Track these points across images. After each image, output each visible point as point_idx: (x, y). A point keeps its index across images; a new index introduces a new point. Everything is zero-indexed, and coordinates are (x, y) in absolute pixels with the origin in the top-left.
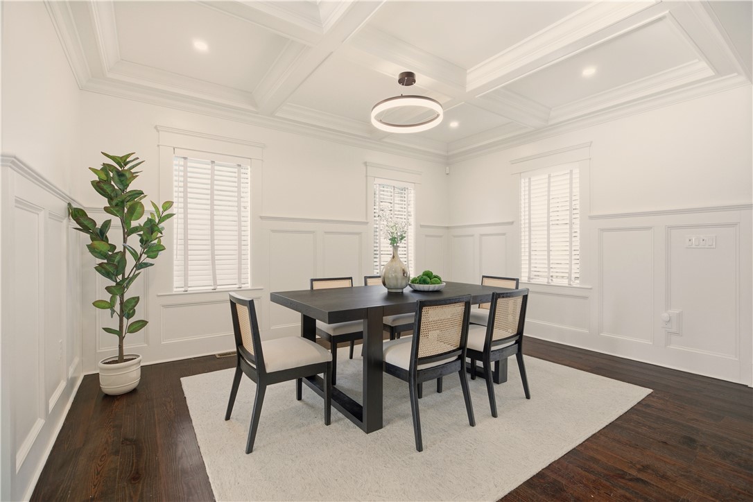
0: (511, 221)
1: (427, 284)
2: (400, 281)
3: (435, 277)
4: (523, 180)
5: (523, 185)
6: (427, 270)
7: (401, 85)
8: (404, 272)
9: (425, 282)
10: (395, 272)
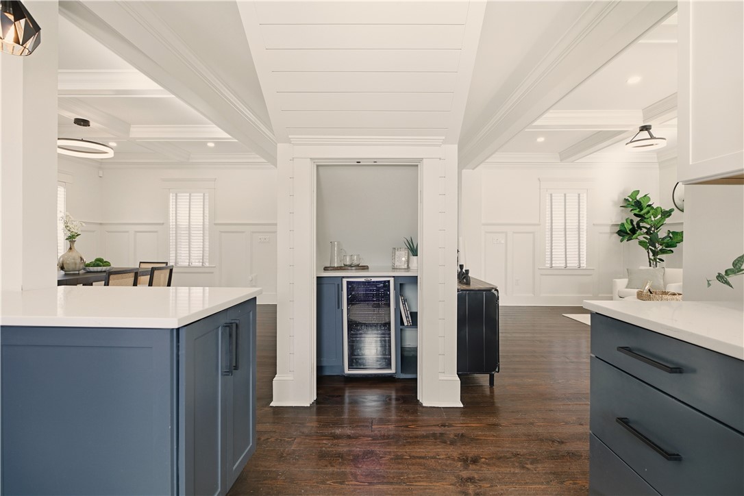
0: (162, 222)
1: (100, 266)
2: (78, 266)
3: (105, 262)
4: (171, 194)
5: (171, 198)
6: (98, 257)
7: (76, 125)
8: (81, 259)
9: (98, 266)
10: (74, 259)
